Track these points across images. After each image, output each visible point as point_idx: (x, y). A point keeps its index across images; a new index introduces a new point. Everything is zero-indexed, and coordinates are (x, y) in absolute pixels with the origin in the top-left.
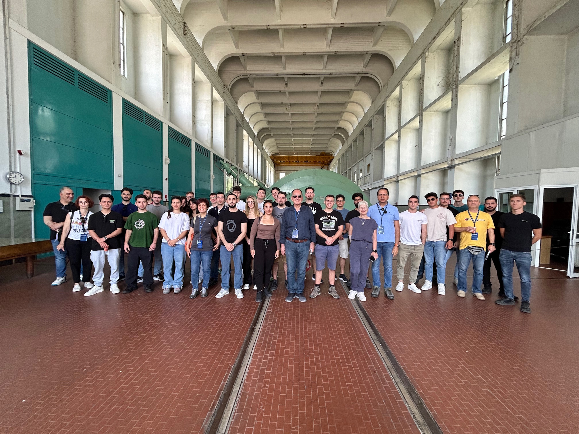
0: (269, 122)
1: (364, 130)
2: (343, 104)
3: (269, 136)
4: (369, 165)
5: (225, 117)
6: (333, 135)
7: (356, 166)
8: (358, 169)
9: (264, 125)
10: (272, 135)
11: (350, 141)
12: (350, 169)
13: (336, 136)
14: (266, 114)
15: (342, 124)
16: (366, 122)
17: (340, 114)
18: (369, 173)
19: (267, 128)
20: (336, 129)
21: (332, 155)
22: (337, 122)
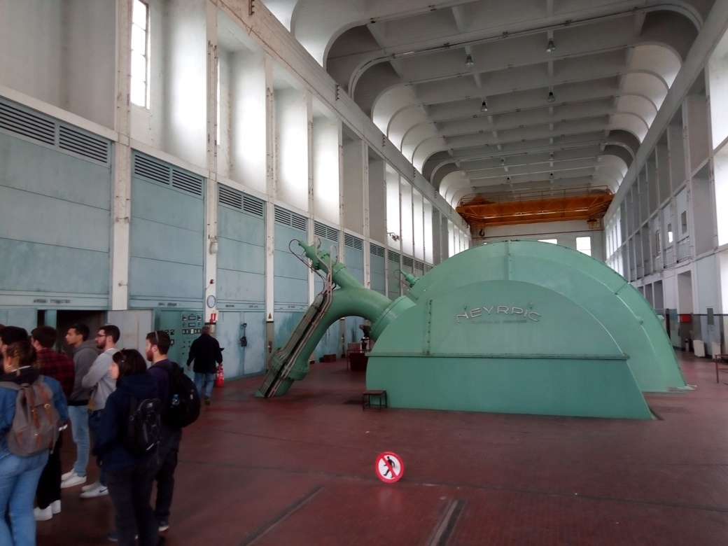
0: (448, 139)
1: (666, 131)
2: (615, 81)
3: (451, 168)
4: (684, 215)
5: (339, 146)
6: (603, 148)
7: (657, 219)
8: (662, 226)
9: (439, 147)
10: (458, 165)
11: (640, 159)
12: (646, 226)
13: (610, 150)
14: (440, 125)
15: (618, 122)
16: (670, 114)
17: (610, 101)
18: (686, 235)
19: (445, 153)
20: (607, 134)
21: (608, 191)
22: (606, 118)
